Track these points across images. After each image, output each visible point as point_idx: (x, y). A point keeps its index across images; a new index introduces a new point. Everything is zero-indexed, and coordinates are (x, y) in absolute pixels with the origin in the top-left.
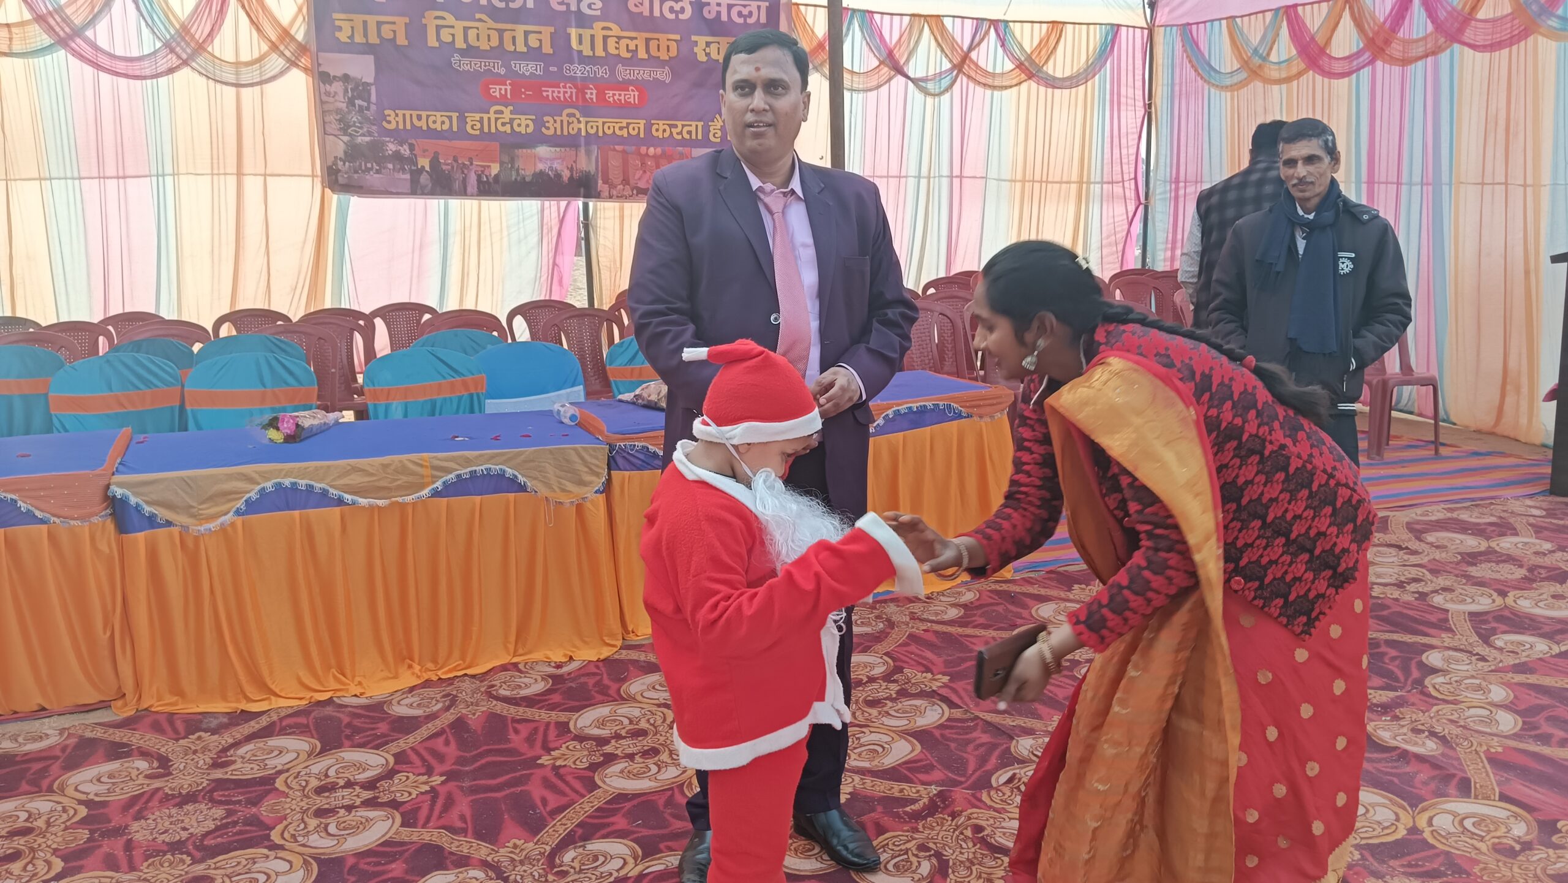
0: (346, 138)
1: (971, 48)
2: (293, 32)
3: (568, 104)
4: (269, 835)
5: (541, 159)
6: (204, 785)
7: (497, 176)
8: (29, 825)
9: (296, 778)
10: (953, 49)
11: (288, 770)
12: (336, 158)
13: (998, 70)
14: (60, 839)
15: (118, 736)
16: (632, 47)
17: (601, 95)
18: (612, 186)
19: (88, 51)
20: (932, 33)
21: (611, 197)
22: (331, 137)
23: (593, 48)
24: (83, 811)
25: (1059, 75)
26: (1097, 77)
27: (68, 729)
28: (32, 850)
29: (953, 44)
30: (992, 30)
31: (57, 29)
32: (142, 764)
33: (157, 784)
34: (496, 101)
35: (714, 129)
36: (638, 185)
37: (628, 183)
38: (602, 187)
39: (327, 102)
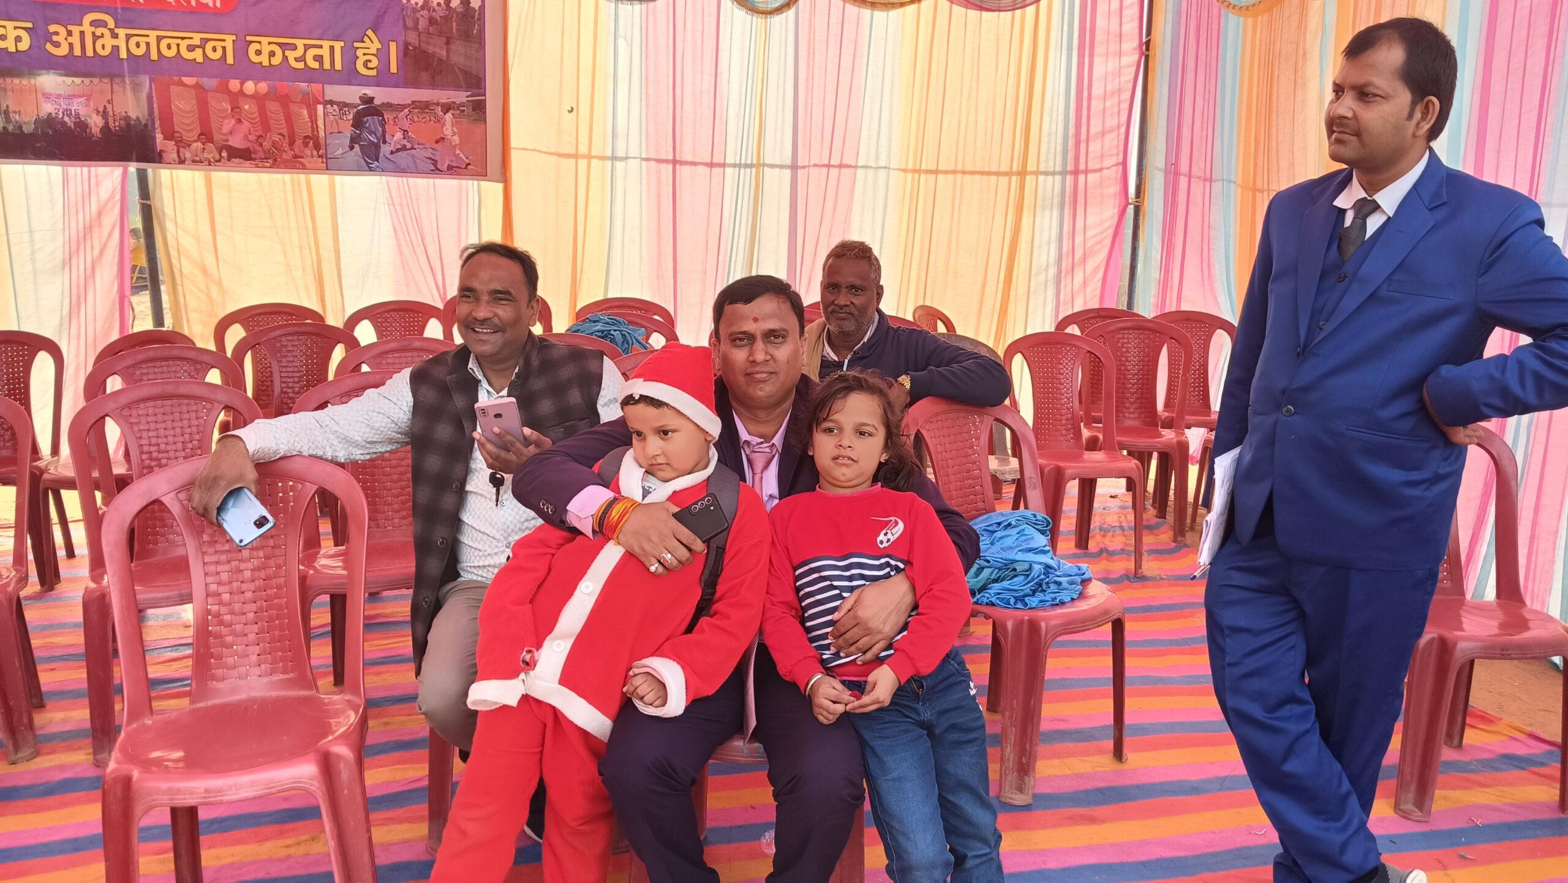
3: (92, 4)
5: (47, 96)
18: (181, 144)
21: (182, 162)
35: (364, 54)
36: (230, 143)
37: (211, 140)
38: (163, 144)
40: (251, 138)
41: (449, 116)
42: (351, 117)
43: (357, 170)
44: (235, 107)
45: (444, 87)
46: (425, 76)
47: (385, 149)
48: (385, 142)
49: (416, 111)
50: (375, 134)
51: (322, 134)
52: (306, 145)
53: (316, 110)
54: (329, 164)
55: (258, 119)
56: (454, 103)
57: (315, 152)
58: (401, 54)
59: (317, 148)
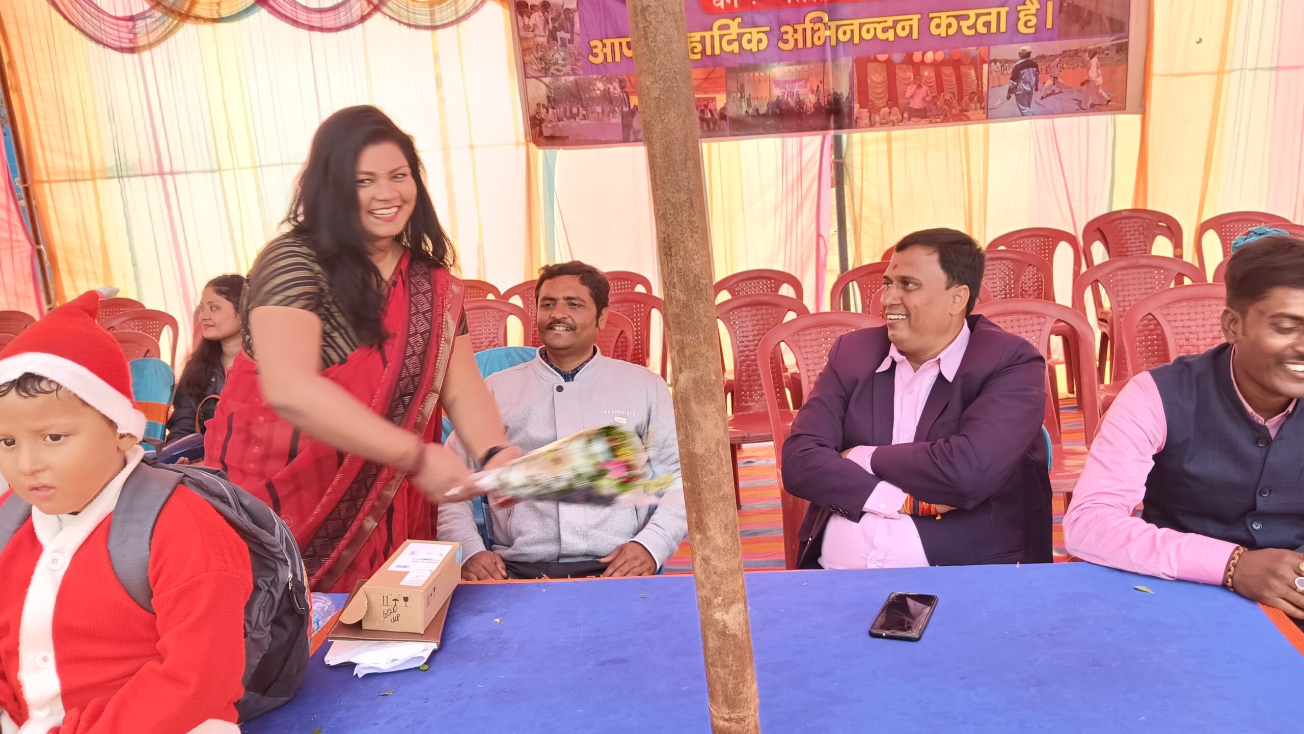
0: (547, 80)
3: (812, 4)
5: (777, 83)
7: (724, 109)
19: (286, 8)
22: (533, 81)
34: (718, 13)
35: (1026, 15)
36: (911, 105)
37: (896, 104)
38: (859, 112)
39: (526, 38)
40: (928, 99)
41: (1095, 60)
42: (1010, 71)
43: (1012, 117)
44: (917, 74)
45: (1091, 35)
46: (1076, 28)
47: (1036, 96)
48: (1037, 90)
49: (1066, 59)
50: (1030, 84)
51: (985, 89)
52: (971, 100)
53: (982, 69)
54: (988, 116)
55: (935, 83)
56: (1100, 48)
57: (978, 105)
58: (1057, 11)
59: (980, 101)
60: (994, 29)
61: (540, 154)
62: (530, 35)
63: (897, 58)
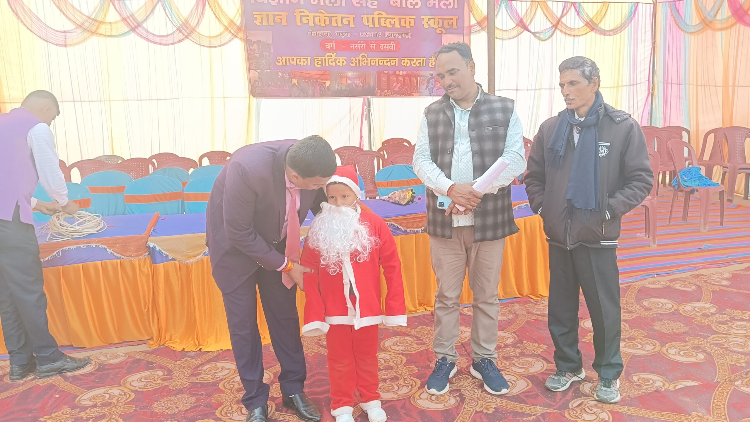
0: (259, 71)
1: (562, 16)
2: (235, 21)
3: (362, 50)
4: (215, 413)
5: (349, 78)
6: (187, 385)
7: (329, 87)
8: (109, 401)
9: (228, 383)
10: (553, 17)
11: (225, 379)
12: (255, 80)
13: (577, 27)
14: (122, 409)
15: (150, 358)
16: (392, 22)
17: (378, 46)
18: (382, 90)
19: (144, 34)
20: (542, 10)
21: (381, 96)
22: (253, 71)
23: (373, 24)
24: (133, 396)
25: (607, 28)
26: (627, 29)
27: (129, 353)
28: (111, 414)
29: (552, 14)
30: (573, 7)
31: (131, 24)
32: (160, 373)
33: (166, 383)
34: (328, 50)
36: (395, 89)
37: (390, 89)
38: (377, 91)
39: (251, 54)
40: (400, 88)
42: (427, 80)
44: (397, 79)
47: (435, 89)
48: (435, 86)
50: (433, 84)
51: (419, 85)
52: (414, 89)
53: (418, 78)
55: (403, 82)
57: (416, 91)
59: (417, 89)
60: (421, 65)
61: (254, 100)
62: (253, 53)
63: (391, 72)
